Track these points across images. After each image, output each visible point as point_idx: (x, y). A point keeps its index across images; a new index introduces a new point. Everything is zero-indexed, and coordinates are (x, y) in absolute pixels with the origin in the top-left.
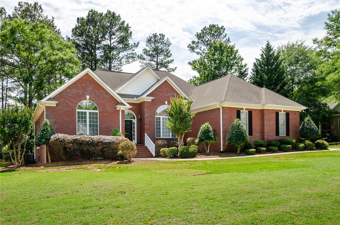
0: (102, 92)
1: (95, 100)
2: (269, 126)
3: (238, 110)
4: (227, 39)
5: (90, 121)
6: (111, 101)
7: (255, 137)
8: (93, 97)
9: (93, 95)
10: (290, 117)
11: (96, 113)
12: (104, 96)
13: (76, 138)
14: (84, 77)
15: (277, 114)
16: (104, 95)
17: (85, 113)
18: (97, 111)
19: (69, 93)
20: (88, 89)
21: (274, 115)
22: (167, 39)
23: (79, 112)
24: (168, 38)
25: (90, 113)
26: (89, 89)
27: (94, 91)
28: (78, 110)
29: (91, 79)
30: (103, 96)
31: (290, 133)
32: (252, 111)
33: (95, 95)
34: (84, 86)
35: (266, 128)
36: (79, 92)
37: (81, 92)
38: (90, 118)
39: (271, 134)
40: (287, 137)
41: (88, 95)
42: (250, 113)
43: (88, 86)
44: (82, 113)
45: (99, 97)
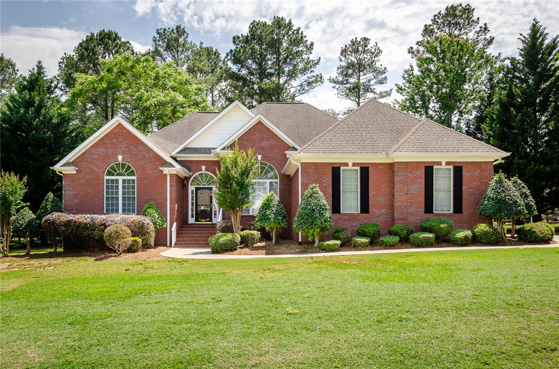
0: (142, 148)
1: (131, 161)
2: (407, 194)
3: (335, 166)
4: (481, 27)
5: (124, 193)
6: (155, 162)
7: (377, 216)
8: (128, 157)
9: (127, 154)
10: (466, 174)
11: (133, 181)
12: (145, 155)
13: (72, 218)
14: (115, 129)
15: (429, 171)
16: (144, 153)
17: (117, 181)
18: (134, 178)
19: (94, 154)
20: (121, 145)
21: (421, 173)
22: (375, 45)
23: (107, 180)
24: (376, 43)
25: (124, 181)
26: (123, 146)
27: (130, 148)
28: (106, 178)
29: (125, 131)
30: (142, 154)
31: (464, 208)
32: (368, 167)
33: (131, 155)
34: (115, 143)
35: (399, 198)
36: (108, 152)
37: (110, 151)
38: (124, 187)
39: (412, 210)
40: (457, 215)
41: (120, 155)
42: (365, 171)
43: (120, 142)
44: (112, 180)
45: (136, 156)
